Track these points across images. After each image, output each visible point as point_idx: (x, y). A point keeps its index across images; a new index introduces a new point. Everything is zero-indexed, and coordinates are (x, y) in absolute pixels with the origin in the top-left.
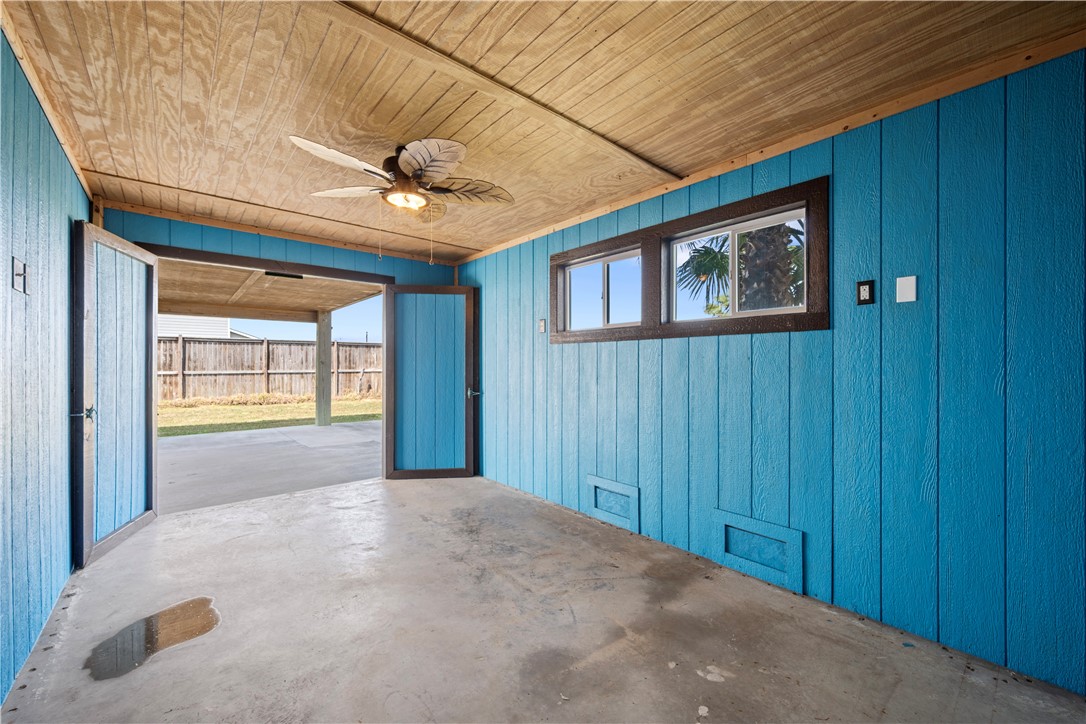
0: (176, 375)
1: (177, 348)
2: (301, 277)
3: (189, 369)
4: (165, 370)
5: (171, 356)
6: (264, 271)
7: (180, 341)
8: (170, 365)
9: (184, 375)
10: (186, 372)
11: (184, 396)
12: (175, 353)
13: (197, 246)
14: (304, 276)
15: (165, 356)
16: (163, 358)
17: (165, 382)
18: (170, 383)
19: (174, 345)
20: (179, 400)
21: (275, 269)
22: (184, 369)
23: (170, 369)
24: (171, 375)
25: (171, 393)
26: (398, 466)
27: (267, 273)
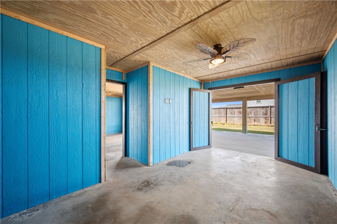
0: (268, 117)
1: (268, 109)
2: (244, 87)
3: (272, 115)
4: (265, 115)
5: (267, 111)
6: (233, 88)
7: (269, 107)
8: (267, 114)
9: (271, 117)
10: (271, 116)
11: (271, 123)
12: (268, 111)
13: (218, 86)
14: (245, 86)
15: (265, 111)
16: (265, 112)
17: (265, 119)
18: (267, 119)
19: (268, 108)
20: (269, 124)
21: (237, 86)
22: (271, 115)
23: (267, 115)
24: (267, 117)
25: (267, 122)
26: (280, 155)
27: (234, 88)
